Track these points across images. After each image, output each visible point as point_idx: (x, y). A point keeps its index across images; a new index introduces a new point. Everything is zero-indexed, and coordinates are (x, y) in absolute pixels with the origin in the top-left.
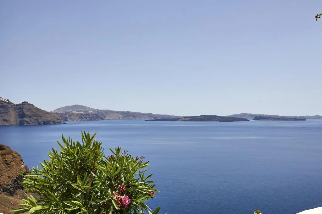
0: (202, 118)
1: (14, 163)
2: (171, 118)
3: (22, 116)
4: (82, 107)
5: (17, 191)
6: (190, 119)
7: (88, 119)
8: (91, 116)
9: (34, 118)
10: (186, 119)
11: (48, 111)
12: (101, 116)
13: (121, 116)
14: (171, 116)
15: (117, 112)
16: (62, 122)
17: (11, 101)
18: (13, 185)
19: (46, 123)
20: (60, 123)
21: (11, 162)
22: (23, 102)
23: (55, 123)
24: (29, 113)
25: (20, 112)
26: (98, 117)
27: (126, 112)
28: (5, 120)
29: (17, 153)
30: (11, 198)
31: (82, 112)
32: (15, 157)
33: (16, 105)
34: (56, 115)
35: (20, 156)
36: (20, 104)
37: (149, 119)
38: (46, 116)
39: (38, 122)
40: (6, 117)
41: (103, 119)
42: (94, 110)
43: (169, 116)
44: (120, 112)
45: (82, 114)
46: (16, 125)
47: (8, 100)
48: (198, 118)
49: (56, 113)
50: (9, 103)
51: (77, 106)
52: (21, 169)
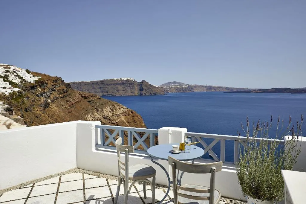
0: (274, 90)
2: (245, 90)
3: (141, 89)
4: (178, 83)
6: (262, 91)
7: (182, 91)
8: (184, 89)
9: (148, 91)
10: (259, 91)
11: (157, 86)
15: (203, 86)
16: (165, 94)
17: (136, 80)
19: (156, 94)
22: (143, 81)
23: (161, 94)
24: (146, 88)
25: (140, 87)
26: (189, 90)
27: (209, 86)
31: (178, 86)
33: (139, 83)
36: (141, 82)
37: (227, 91)
38: (156, 89)
39: (151, 94)
40: (133, 91)
41: (192, 92)
42: (186, 85)
43: (243, 89)
44: (205, 86)
45: (178, 88)
47: (134, 80)
48: (269, 90)
49: (162, 88)
50: (135, 82)
51: (175, 82)
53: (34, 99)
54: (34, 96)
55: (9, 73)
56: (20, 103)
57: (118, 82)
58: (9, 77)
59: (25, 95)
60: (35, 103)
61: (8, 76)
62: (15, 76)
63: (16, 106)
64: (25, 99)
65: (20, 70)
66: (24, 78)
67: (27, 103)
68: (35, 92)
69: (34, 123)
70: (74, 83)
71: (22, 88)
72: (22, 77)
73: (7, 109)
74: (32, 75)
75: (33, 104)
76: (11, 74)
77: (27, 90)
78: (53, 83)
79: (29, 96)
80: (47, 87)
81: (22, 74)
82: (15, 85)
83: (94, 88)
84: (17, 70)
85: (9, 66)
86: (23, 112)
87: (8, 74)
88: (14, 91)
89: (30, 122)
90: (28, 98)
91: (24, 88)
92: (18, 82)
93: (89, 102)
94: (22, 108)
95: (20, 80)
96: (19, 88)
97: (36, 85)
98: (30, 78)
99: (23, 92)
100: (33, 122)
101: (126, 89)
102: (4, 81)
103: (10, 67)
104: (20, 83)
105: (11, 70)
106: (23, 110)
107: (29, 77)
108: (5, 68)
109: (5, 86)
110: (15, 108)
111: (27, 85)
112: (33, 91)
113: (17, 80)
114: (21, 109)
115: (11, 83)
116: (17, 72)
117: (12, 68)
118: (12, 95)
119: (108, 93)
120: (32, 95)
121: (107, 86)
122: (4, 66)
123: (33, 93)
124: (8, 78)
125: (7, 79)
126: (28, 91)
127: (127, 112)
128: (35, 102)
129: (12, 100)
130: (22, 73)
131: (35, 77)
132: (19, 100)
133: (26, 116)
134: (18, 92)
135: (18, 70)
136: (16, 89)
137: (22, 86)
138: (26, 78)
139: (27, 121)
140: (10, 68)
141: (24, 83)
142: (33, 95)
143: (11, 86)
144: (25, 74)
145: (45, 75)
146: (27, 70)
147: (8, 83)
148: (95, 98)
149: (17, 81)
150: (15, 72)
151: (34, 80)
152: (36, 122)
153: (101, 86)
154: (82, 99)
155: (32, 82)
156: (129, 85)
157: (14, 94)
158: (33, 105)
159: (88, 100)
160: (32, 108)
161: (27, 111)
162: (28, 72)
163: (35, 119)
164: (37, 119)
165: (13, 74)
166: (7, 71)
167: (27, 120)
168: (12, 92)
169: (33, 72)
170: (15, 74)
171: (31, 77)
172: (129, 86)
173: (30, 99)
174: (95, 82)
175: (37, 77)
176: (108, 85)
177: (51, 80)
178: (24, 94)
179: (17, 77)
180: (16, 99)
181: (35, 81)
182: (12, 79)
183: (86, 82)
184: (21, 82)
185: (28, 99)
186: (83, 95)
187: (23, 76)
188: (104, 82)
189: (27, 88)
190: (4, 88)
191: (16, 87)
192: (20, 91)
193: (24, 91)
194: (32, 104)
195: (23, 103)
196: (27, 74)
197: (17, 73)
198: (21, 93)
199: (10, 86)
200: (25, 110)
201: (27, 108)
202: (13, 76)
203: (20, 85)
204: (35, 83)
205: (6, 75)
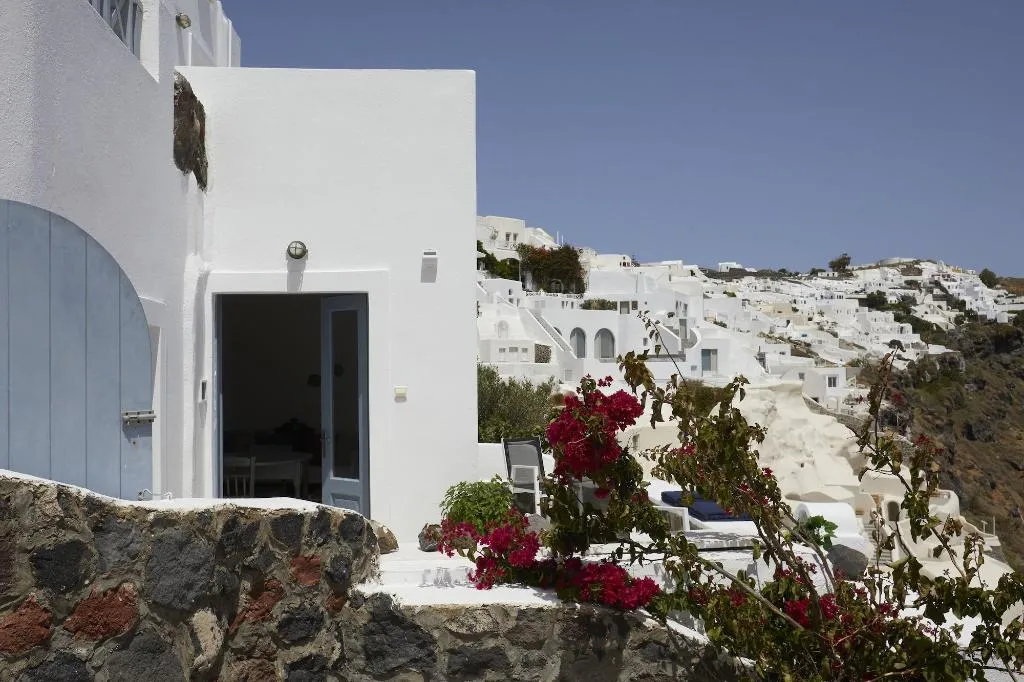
53: (1005, 390)
54: (1009, 380)
55: (917, 291)
56: (947, 403)
58: (916, 305)
59: (968, 372)
60: (1010, 408)
61: (913, 301)
62: (936, 298)
63: (931, 413)
64: (969, 388)
65: (957, 276)
66: (968, 307)
67: (977, 404)
68: (1014, 362)
69: (1001, 487)
71: (961, 345)
72: (964, 303)
73: (886, 416)
74: (1002, 292)
75: (999, 410)
76: (923, 294)
77: (978, 351)
79: (986, 375)
81: (961, 291)
82: (933, 332)
84: (943, 276)
85: (917, 262)
86: (957, 438)
87: (910, 292)
88: (927, 356)
89: (982, 484)
90: (981, 384)
91: (968, 344)
92: (947, 321)
94: (951, 424)
95: (954, 314)
96: (947, 346)
97: (1018, 332)
98: (996, 302)
99: (963, 361)
100: (993, 486)
102: (898, 319)
103: (923, 265)
104: (952, 327)
105: (924, 278)
106: (958, 429)
107: (990, 302)
108: (904, 272)
109: (897, 337)
110: (927, 419)
111: (982, 332)
112: (1006, 358)
113: (944, 316)
114: (947, 424)
115: (920, 327)
116: (945, 284)
117: (929, 270)
118: (918, 369)
120: (999, 374)
122: (903, 264)
123: (1006, 366)
124: (913, 307)
125: (909, 311)
126: (982, 358)
128: (1011, 404)
129: (918, 391)
130: (961, 288)
131: (1017, 300)
132: (944, 392)
133: (969, 456)
134: (942, 359)
135: (949, 276)
136: (936, 350)
137: (961, 336)
138: (980, 303)
139: (971, 478)
140: (919, 272)
141: (968, 325)
142: (1006, 372)
143: (918, 336)
144: (976, 289)
146: (986, 271)
147: (908, 327)
149: (941, 317)
150: (937, 284)
151: (1009, 312)
152: (1009, 484)
155: (1004, 319)
157: (925, 366)
158: (1002, 414)
160: (994, 427)
161: (971, 437)
162: (989, 279)
163: (1003, 472)
164: (1013, 472)
165: (932, 292)
166: (911, 284)
167: (969, 474)
168: (919, 361)
169: (1012, 281)
170: (937, 291)
171: (999, 299)
173: (989, 391)
178: (963, 365)
179: (943, 304)
180: (932, 387)
181: (1014, 315)
182: (926, 313)
184: (958, 321)
185: (980, 388)
187: (967, 299)
189: (979, 346)
190: (894, 344)
191: (935, 342)
192: (948, 357)
193: (967, 355)
194: (996, 412)
195: (959, 403)
196: (982, 288)
197: (943, 289)
198: (953, 363)
199: (916, 338)
200: (963, 433)
201: (971, 422)
202: (929, 299)
203: (951, 333)
204: (1016, 321)
205: (904, 298)
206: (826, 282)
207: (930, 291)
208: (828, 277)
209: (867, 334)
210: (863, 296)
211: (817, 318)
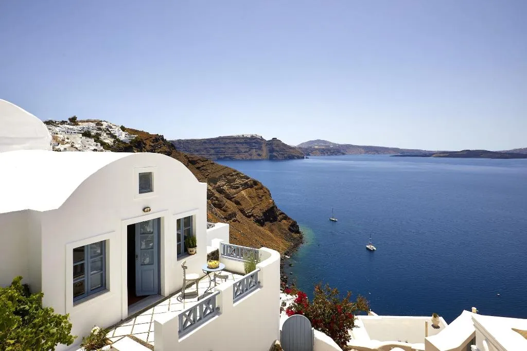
0: (465, 153)
1: (264, 198)
3: (272, 151)
4: (323, 142)
5: (266, 223)
6: (447, 155)
7: (329, 153)
8: (332, 151)
9: (281, 153)
10: (442, 155)
11: (293, 146)
12: (342, 151)
13: (363, 150)
14: (422, 151)
15: (359, 147)
16: (305, 157)
17: (264, 138)
18: (263, 217)
19: (291, 157)
20: (303, 158)
21: (262, 196)
22: (273, 139)
23: (299, 158)
24: (277, 149)
25: (270, 148)
26: (339, 152)
27: (368, 146)
28: (259, 155)
29: (267, 189)
30: (261, 228)
31: (323, 147)
32: (265, 192)
33: (268, 141)
34: (299, 150)
35: (269, 191)
36: (271, 141)
37: (395, 154)
38: (291, 150)
39: (284, 157)
40: (260, 152)
41: (343, 154)
42: (334, 144)
43: (419, 150)
44: (362, 146)
45: (323, 149)
46: (267, 160)
47: (261, 137)
48: (458, 153)
49: (300, 148)
50: (262, 139)
51: (318, 141)
52: (269, 203)
55: (101, 132)
57: (238, 140)
61: (100, 135)
62: (107, 134)
65: (114, 127)
66: (117, 138)
70: (179, 141)
74: (127, 133)
76: (103, 133)
78: (153, 143)
80: (144, 148)
82: (107, 146)
83: (206, 149)
84: (109, 127)
87: (99, 132)
91: (117, 150)
92: (111, 142)
93: (198, 168)
95: (113, 140)
97: (132, 146)
98: (125, 136)
101: (250, 151)
102: (95, 141)
103: (103, 123)
104: (112, 144)
105: (104, 127)
108: (97, 125)
109: (96, 148)
111: (121, 146)
115: (103, 144)
116: (110, 129)
117: (105, 125)
119: (224, 155)
121: (224, 146)
122: (96, 122)
125: (99, 138)
127: (249, 182)
130: (115, 131)
131: (130, 136)
135: (111, 127)
137: (116, 147)
138: (121, 136)
140: (102, 125)
141: (117, 144)
144: (120, 132)
145: (142, 133)
146: (122, 126)
147: (99, 144)
148: (205, 163)
149: (109, 141)
150: (108, 130)
151: (129, 140)
153: (216, 146)
154: (189, 164)
155: (128, 142)
156: (254, 144)
159: (198, 165)
162: (123, 129)
166: (100, 129)
169: (129, 129)
170: (108, 132)
172: (254, 146)
174: (208, 140)
175: (133, 136)
176: (225, 144)
177: (150, 139)
179: (110, 136)
181: (131, 141)
182: (104, 139)
183: (195, 140)
184: (114, 142)
186: (190, 159)
187: (117, 135)
188: (220, 140)
189: (121, 150)
190: (95, 150)
191: (108, 149)
197: (110, 131)
199: (102, 148)
202: (105, 135)
203: (112, 146)
204: (131, 143)
205: (97, 134)
206: (68, 126)
207: (105, 131)
208: (69, 124)
209: (85, 146)
210: (82, 132)
211: (66, 140)
